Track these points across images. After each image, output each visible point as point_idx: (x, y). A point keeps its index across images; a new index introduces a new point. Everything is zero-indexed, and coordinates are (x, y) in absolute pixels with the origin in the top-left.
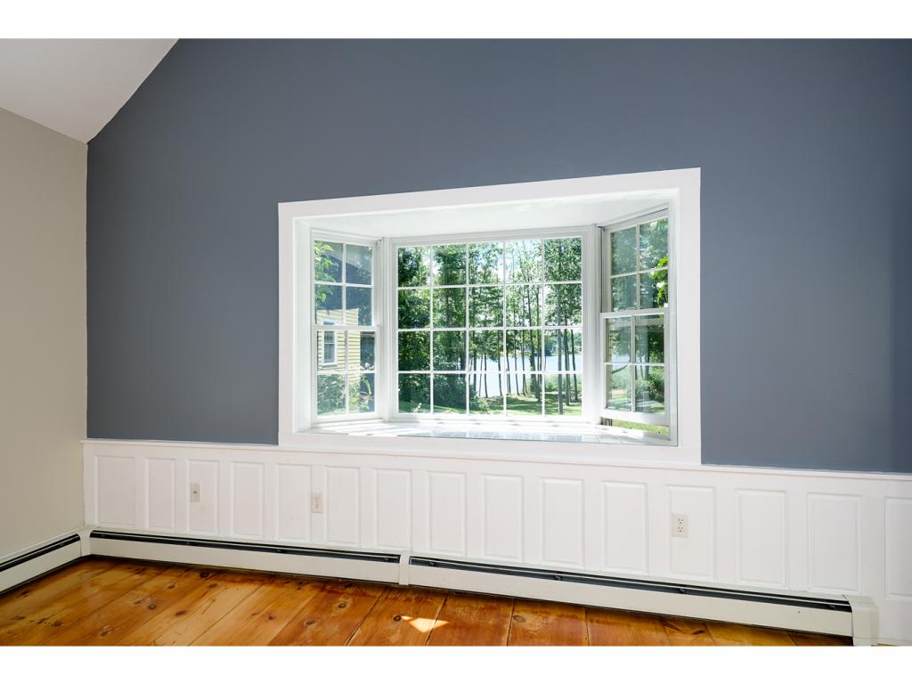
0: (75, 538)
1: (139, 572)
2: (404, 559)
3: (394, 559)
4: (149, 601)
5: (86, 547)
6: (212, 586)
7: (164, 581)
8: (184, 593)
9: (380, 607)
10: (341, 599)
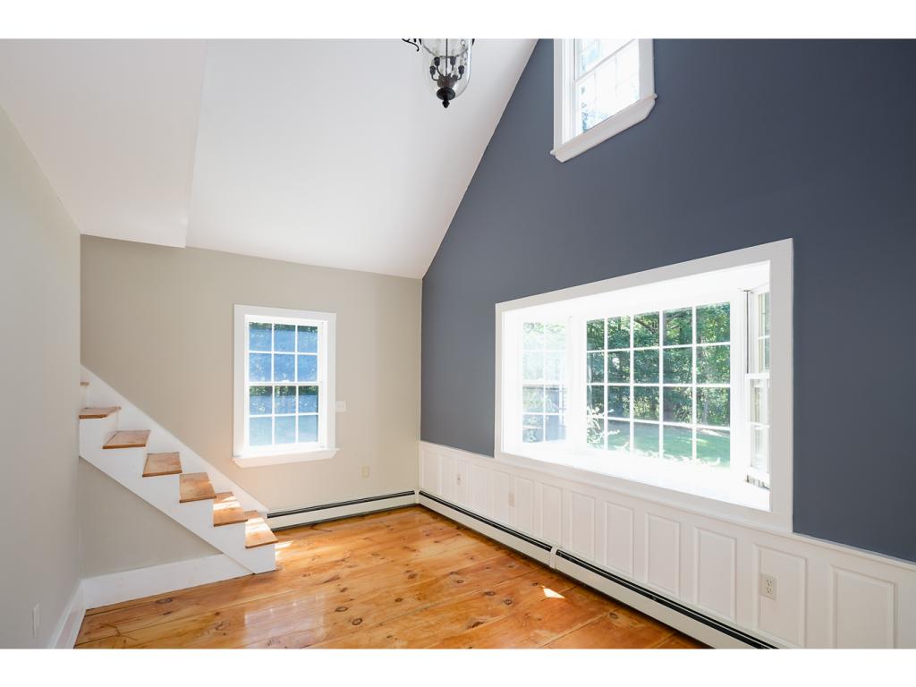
0: (413, 493)
1: (434, 518)
2: (554, 551)
3: (549, 549)
4: (428, 532)
5: (417, 499)
6: (458, 535)
7: (441, 525)
8: (444, 533)
9: (531, 575)
10: (513, 563)
